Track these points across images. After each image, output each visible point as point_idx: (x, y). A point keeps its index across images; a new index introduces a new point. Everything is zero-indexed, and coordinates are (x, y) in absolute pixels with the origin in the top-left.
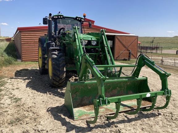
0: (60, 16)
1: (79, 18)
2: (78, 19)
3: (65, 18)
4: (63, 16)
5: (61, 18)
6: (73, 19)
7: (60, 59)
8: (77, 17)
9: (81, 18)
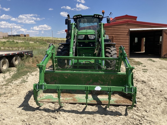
0: (79, 15)
1: (97, 15)
2: (95, 16)
3: (84, 17)
4: (81, 15)
5: (79, 18)
6: (91, 17)
7: (63, 53)
8: (94, 15)
9: (99, 15)
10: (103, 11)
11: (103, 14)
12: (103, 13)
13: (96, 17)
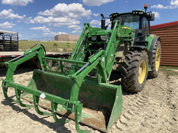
4: (117, 13)
5: (115, 16)
8: (133, 11)
9: (138, 12)
10: (145, 5)
11: (146, 10)
12: (146, 8)
13: (135, 14)
